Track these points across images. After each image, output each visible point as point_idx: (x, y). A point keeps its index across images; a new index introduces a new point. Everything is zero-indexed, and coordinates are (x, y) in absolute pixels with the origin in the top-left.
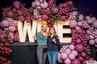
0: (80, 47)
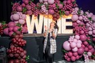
0: (83, 37)
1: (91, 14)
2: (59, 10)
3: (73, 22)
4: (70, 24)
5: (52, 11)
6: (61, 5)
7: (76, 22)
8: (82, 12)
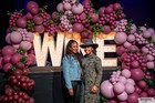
0: (138, 72)
1: (151, 30)
2: (92, 23)
3: (118, 46)
4: (112, 49)
5: (79, 26)
6: (95, 16)
7: (122, 44)
8: (134, 27)
